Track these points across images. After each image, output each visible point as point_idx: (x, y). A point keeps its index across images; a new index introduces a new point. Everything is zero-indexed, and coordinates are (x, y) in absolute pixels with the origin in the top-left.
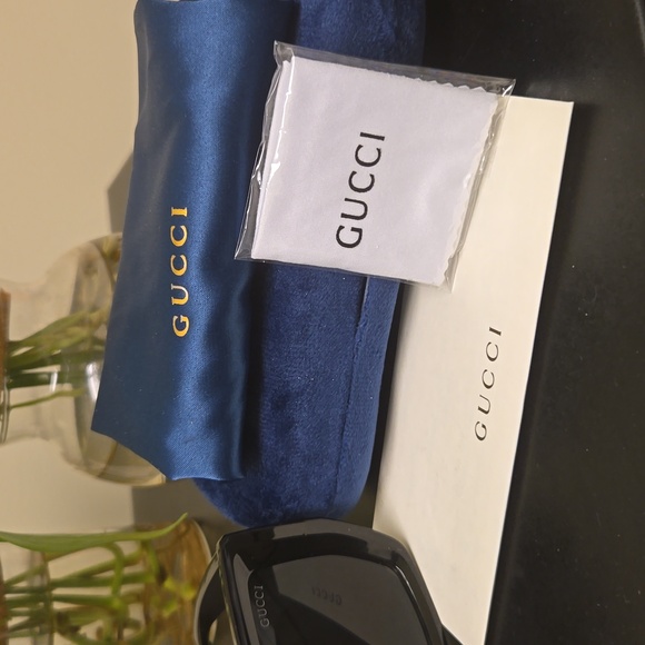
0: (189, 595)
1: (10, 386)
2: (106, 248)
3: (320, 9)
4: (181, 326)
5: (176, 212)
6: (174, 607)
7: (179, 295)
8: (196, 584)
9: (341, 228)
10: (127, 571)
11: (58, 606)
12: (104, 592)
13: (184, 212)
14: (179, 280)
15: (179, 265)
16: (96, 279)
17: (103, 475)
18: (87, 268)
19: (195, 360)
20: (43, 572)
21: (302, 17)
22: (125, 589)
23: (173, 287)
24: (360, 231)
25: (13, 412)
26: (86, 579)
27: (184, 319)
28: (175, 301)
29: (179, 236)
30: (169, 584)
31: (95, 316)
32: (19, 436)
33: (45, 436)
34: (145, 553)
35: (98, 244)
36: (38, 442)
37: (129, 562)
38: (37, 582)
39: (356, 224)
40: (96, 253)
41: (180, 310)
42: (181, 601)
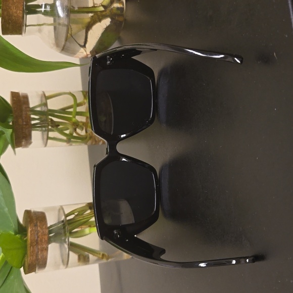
12: (70, 116)
37: (80, 105)
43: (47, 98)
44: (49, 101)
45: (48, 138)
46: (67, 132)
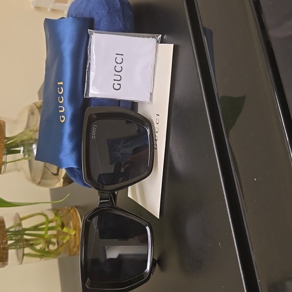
0: (73, 233)
1: (7, 154)
2: (38, 105)
3: (100, 20)
4: (62, 119)
5: (59, 83)
6: (68, 238)
7: (61, 109)
8: (75, 229)
9: (114, 84)
10: (50, 225)
11: (26, 237)
12: (42, 233)
13: (62, 83)
14: (61, 105)
15: (61, 100)
16: (35, 117)
17: (39, 184)
18: (32, 113)
19: (67, 129)
20: (20, 225)
21: (95, 23)
22: (50, 232)
23: (60, 107)
24: (120, 84)
25: (8, 164)
26: (36, 228)
27: (63, 117)
28: (60, 111)
29: (60, 91)
30: (65, 230)
31: (35, 128)
32: (10, 171)
33: (18, 170)
34: (56, 218)
35: (35, 104)
36: (16, 172)
37: (51, 222)
38: (17, 229)
39: (119, 82)
40: (35, 107)
41: (62, 114)
42: (70, 235)
43: (21, 219)
44: (23, 222)
45: (24, 255)
46: (38, 247)
